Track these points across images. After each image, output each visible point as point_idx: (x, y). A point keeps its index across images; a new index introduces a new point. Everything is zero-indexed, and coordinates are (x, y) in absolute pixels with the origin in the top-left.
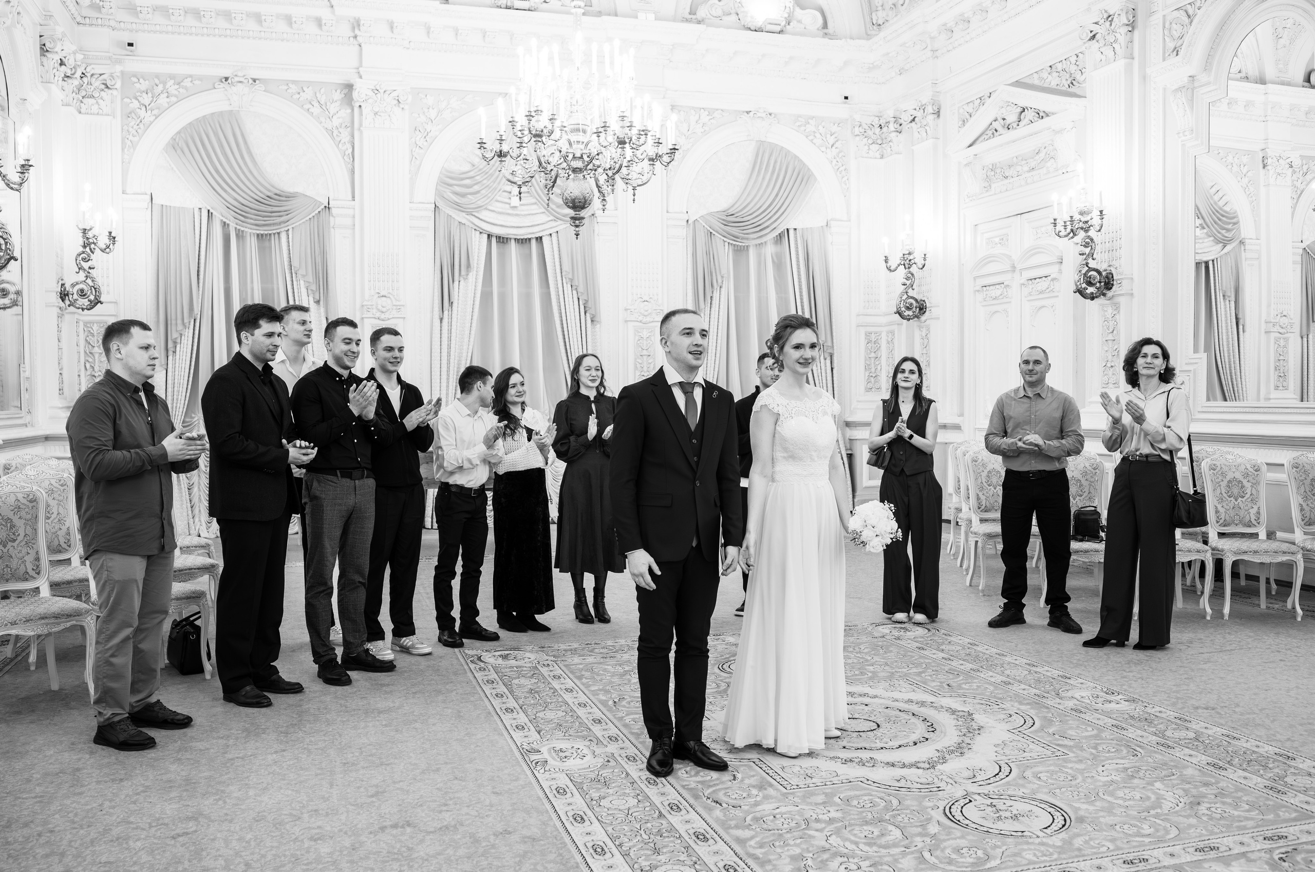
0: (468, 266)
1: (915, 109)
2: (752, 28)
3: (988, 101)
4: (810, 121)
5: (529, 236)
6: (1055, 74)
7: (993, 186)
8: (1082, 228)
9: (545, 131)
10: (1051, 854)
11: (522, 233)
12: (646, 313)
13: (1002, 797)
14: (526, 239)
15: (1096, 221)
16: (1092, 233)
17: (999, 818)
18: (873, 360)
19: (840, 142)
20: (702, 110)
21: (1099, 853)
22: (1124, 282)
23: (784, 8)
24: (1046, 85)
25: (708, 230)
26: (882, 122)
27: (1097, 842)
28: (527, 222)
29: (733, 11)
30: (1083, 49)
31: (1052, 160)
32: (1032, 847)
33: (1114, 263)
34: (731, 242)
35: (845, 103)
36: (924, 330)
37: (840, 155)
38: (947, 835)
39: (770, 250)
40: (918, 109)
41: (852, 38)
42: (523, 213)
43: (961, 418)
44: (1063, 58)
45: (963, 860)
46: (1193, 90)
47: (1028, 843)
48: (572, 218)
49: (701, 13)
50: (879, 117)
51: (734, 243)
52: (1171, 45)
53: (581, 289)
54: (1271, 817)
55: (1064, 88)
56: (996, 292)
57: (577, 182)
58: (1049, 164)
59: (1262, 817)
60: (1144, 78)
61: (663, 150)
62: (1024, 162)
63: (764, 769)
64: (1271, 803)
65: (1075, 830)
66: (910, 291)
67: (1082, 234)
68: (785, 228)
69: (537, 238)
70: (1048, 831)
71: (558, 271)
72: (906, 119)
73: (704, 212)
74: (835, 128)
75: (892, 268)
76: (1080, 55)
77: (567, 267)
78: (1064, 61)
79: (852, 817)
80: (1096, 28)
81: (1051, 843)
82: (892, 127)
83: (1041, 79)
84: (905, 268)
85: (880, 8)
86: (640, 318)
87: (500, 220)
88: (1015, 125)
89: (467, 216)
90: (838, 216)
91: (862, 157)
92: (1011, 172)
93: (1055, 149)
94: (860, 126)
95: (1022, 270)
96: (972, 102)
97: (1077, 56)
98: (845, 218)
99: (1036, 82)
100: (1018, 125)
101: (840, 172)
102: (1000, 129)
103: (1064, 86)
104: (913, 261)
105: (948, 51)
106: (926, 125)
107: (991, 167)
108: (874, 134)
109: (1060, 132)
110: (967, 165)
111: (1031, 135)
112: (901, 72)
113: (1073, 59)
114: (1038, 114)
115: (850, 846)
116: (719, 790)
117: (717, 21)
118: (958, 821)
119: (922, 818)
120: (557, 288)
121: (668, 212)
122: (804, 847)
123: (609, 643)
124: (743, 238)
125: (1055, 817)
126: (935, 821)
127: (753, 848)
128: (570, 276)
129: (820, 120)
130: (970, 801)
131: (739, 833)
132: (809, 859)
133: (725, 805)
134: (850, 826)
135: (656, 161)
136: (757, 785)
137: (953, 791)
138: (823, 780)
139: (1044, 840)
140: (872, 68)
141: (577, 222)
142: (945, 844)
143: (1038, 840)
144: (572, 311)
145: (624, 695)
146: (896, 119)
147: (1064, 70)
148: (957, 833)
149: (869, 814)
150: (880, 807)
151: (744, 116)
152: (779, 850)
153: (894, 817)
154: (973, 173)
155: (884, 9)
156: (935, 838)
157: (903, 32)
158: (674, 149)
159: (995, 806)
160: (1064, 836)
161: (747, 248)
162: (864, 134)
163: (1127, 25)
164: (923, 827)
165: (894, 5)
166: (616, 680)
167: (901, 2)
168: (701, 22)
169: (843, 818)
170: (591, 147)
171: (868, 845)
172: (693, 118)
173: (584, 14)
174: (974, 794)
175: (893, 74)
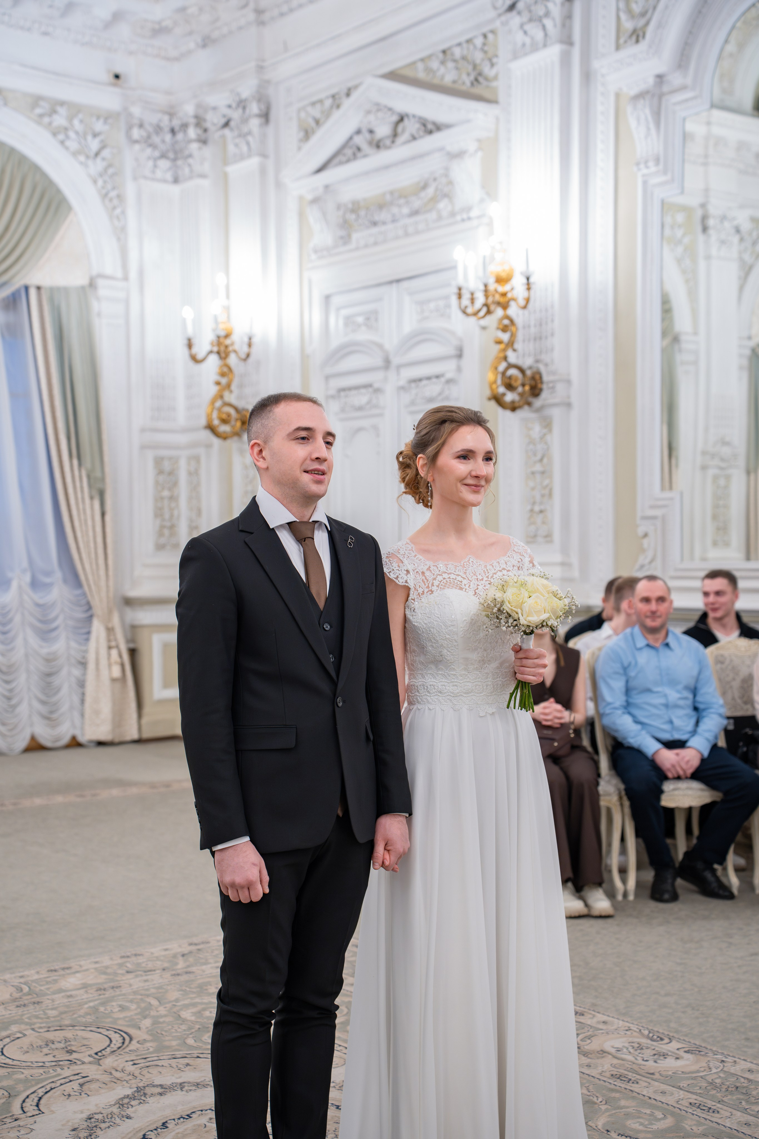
1: (230, 107)
3: (347, 103)
4: (59, 109)
6: (450, 65)
7: (355, 236)
8: (497, 303)
15: (519, 293)
16: (513, 311)
18: (166, 502)
19: (107, 150)
22: (559, 386)
24: (436, 81)
26: (176, 123)
30: (493, 26)
31: (446, 200)
33: (543, 356)
35: (116, 85)
37: (109, 172)
40: (234, 105)
44: (463, 39)
46: (660, 97)
50: (171, 115)
52: (629, 26)
55: (464, 88)
56: (361, 398)
58: (441, 205)
60: (588, 76)
62: (402, 201)
66: (226, 394)
67: (496, 313)
68: (22, 283)
72: (215, 121)
74: (99, 126)
75: (200, 357)
76: (490, 36)
78: (465, 45)
83: (428, 70)
84: (220, 358)
88: (388, 142)
90: (108, 270)
91: (145, 178)
92: (383, 216)
93: (450, 183)
94: (141, 126)
95: (399, 367)
96: (321, 101)
97: (485, 36)
98: (119, 274)
99: (421, 75)
100: (393, 142)
101: (111, 200)
102: (365, 147)
103: (464, 83)
104: (230, 349)
105: (282, 15)
106: (250, 133)
107: (350, 206)
108: (163, 141)
109: (459, 155)
110: (315, 201)
111: (413, 158)
112: (206, 42)
113: (479, 41)
114: (424, 125)
129: (75, 109)
140: (159, 30)
146: (199, 121)
147: (464, 58)
154: (323, 215)
162: (147, 140)
175: (192, 45)
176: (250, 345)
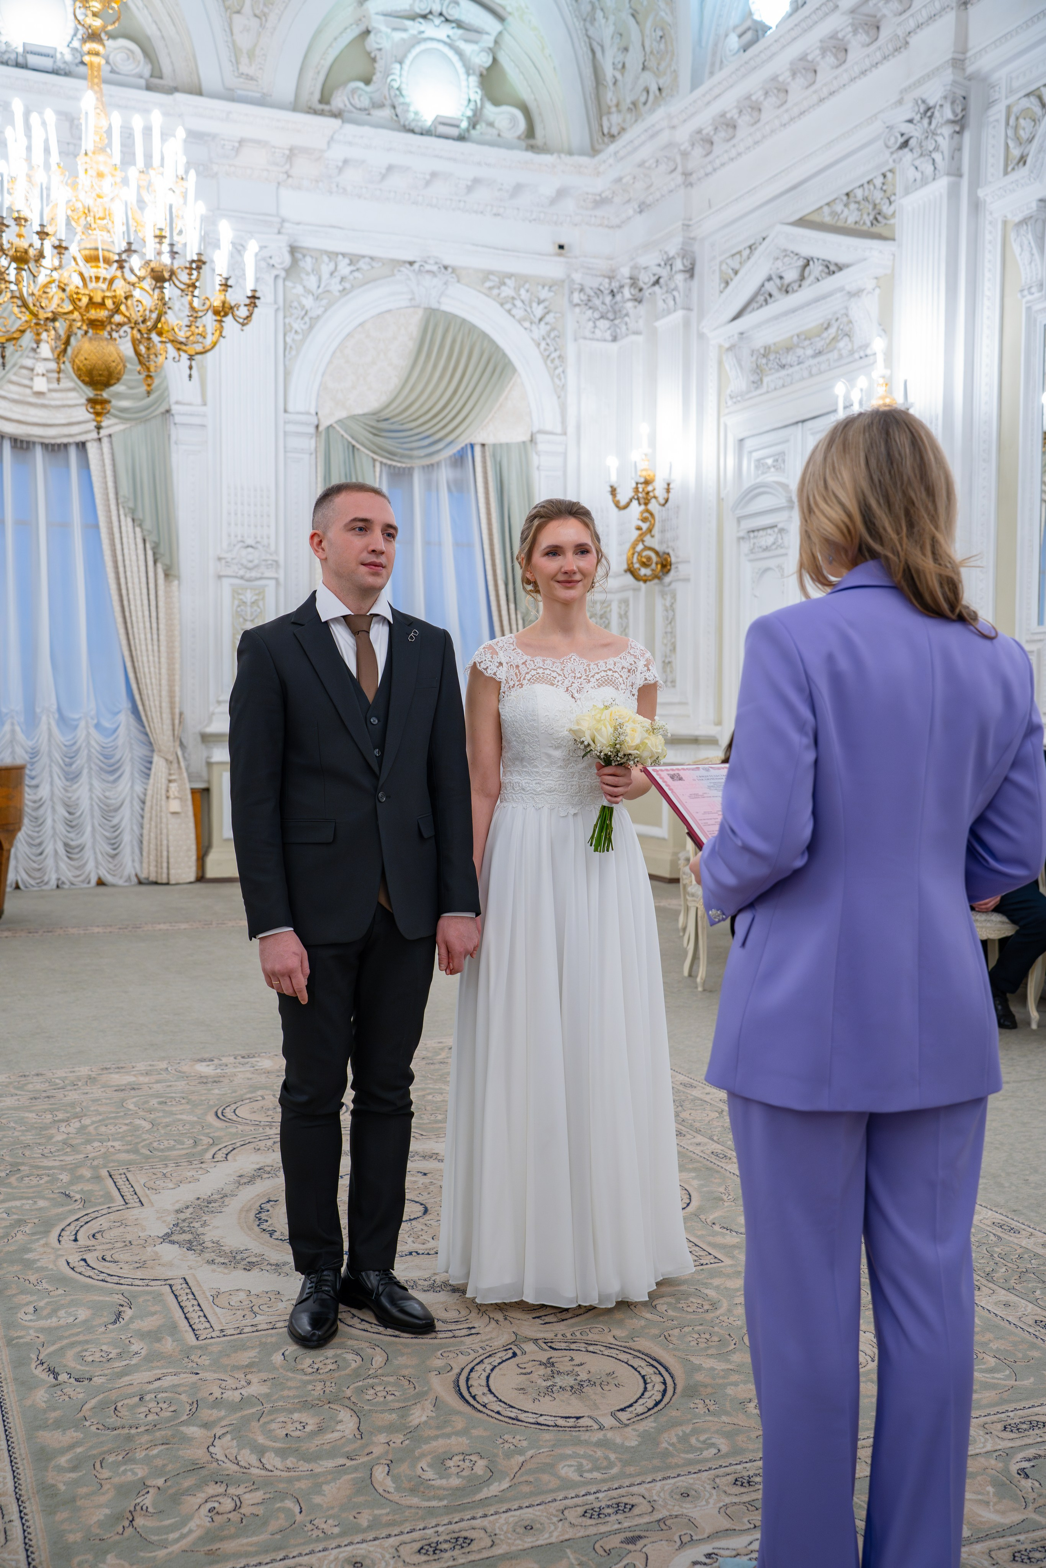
1: (659, 265)
2: (417, 130)
3: (760, 251)
4: (507, 281)
5: (65, 440)
6: (853, 206)
7: (765, 380)
9: (32, 252)
10: (611, 1465)
11: (50, 434)
12: (250, 565)
13: (573, 1346)
14: (59, 445)
17: (549, 1390)
19: (551, 315)
20: (340, 257)
21: (699, 1462)
23: (466, 103)
24: (840, 224)
25: (349, 443)
26: (615, 285)
27: (702, 1438)
28: (60, 417)
29: (388, 102)
30: (891, 165)
31: (846, 339)
32: (581, 1451)
34: (385, 461)
35: (560, 255)
36: (668, 598)
37: (552, 335)
38: (438, 1428)
39: (445, 474)
40: (662, 263)
41: (570, 153)
42: (53, 403)
43: (718, 728)
44: (865, 180)
45: (443, 1482)
47: (579, 1442)
48: (89, 401)
49: (339, 101)
50: (611, 278)
51: (389, 462)
52: (1016, 152)
53: (148, 525)
54: (1028, 1382)
55: (865, 228)
56: (767, 539)
57: (95, 343)
58: (841, 344)
59: (1013, 1383)
60: (976, 206)
62: (807, 343)
63: (183, 1298)
64: (1036, 1354)
65: (674, 1413)
66: (647, 538)
68: (467, 441)
69: (77, 444)
70: (623, 1416)
71: (112, 496)
72: (646, 280)
73: (342, 414)
74: (544, 294)
75: (623, 503)
76: (889, 175)
78: (866, 186)
79: (286, 1393)
80: (908, 129)
81: (618, 1440)
82: (627, 293)
83: (834, 214)
84: (640, 504)
85: (614, 109)
86: (241, 572)
87: (16, 412)
88: (795, 286)
90: (548, 427)
91: (585, 338)
92: (789, 358)
93: (850, 322)
94: (582, 290)
96: (739, 253)
97: (884, 176)
98: (559, 430)
99: (827, 219)
100: (800, 286)
101: (553, 361)
102: (775, 292)
103: (864, 223)
104: (651, 494)
105: (707, 175)
106: (676, 289)
107: (762, 351)
108: (603, 303)
109: (855, 294)
110: (731, 348)
111: (817, 300)
112: (642, 208)
113: (879, 181)
114: (827, 267)
115: (247, 1457)
116: (72, 1345)
117: (363, 116)
118: (474, 1397)
119: (412, 1392)
120: (110, 522)
121: (285, 411)
122: (159, 1462)
123: (61, 1073)
124: (402, 456)
125: (649, 1386)
126: (431, 1397)
127: (60, 1469)
128: (131, 505)
129: (522, 280)
130: (515, 1355)
131: (53, 1438)
132: (151, 1490)
133: (63, 1377)
134: (270, 1413)
135: (226, 315)
136: (150, 1332)
137: (494, 1335)
138: (273, 1319)
139: (610, 1435)
140: (601, 201)
141: (98, 407)
142: (425, 1447)
143: (600, 1435)
144: (134, 558)
145: (23, 1164)
146: (634, 281)
147: (866, 199)
148: (459, 1423)
149: (319, 1386)
150: (347, 1372)
151: (405, 269)
152: (105, 1473)
153: (361, 1391)
154: (739, 361)
155: (619, 111)
156: (414, 1434)
157: (643, 143)
158: (254, 297)
159: (553, 1364)
160: (649, 1424)
161: (411, 470)
162: (588, 303)
163: (953, 122)
164: (404, 1411)
165: (634, 104)
166: (28, 1138)
167: (643, 99)
168: (337, 115)
169: (267, 1395)
170: (114, 287)
171: (282, 1453)
172: (326, 268)
173: (149, 88)
174: (528, 1339)
175: (631, 212)
176: (668, 490)
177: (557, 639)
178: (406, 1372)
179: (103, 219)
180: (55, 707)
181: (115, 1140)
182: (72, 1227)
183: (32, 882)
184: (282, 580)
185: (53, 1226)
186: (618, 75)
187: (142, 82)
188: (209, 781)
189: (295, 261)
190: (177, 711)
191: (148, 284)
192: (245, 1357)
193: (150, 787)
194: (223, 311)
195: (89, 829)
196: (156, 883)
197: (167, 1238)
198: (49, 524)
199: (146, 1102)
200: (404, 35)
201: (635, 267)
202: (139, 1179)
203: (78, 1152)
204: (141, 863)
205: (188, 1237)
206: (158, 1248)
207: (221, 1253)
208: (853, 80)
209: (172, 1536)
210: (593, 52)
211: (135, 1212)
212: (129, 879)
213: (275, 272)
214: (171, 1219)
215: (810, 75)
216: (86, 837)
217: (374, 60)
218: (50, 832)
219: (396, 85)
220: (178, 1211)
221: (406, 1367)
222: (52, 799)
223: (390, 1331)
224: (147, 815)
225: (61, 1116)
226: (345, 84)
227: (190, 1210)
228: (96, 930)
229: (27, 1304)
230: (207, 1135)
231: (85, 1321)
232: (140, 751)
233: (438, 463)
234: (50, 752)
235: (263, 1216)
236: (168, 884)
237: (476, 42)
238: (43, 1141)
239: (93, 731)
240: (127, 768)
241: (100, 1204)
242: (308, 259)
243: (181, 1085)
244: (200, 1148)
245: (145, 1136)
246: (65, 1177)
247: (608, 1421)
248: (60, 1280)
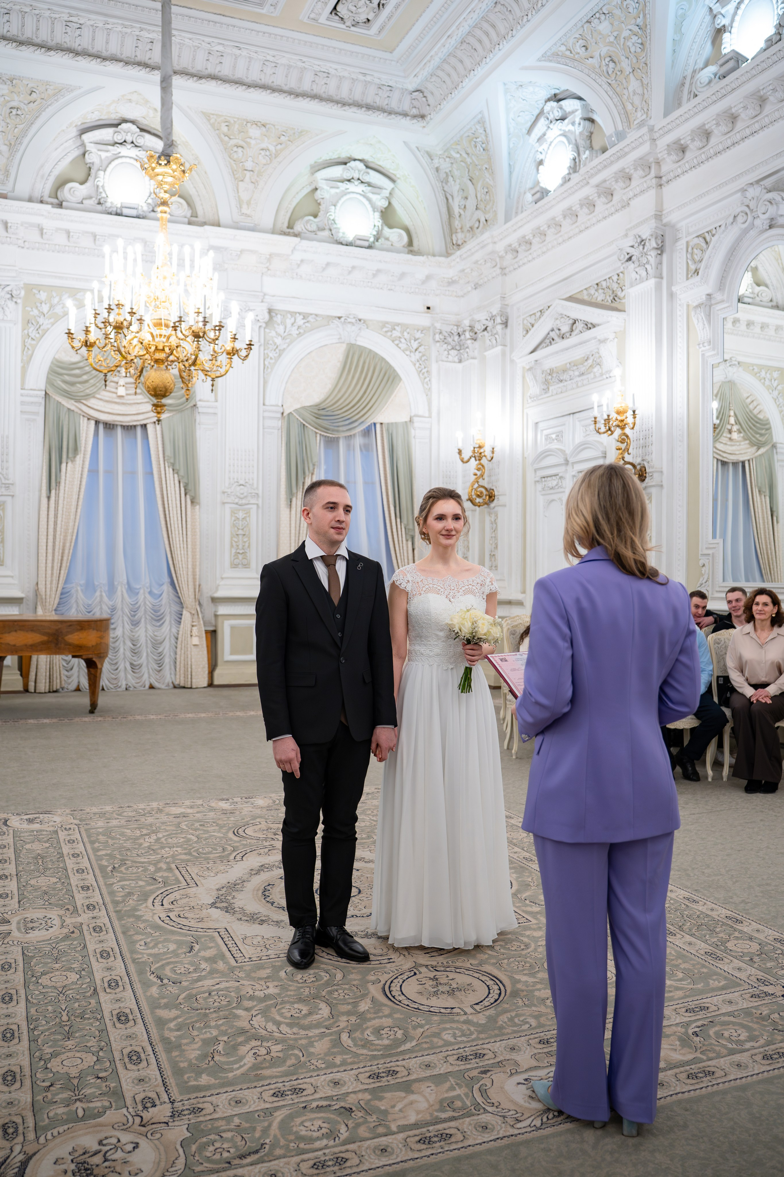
0: (76, 450)
1: (487, 320)
2: (344, 243)
3: (546, 314)
4: (396, 327)
5: (135, 423)
6: (600, 291)
7: (551, 388)
8: (618, 426)
9: (125, 323)
10: (471, 1034)
11: (127, 420)
12: (242, 496)
13: (448, 969)
14: (131, 426)
15: (630, 420)
16: (627, 431)
17: (436, 993)
19: (422, 347)
20: (298, 315)
21: (519, 1032)
22: (655, 475)
23: (373, 227)
24: (593, 301)
25: (302, 423)
26: (460, 330)
27: (521, 1019)
28: (133, 410)
29: (327, 227)
30: (622, 269)
31: (598, 367)
32: (454, 1025)
33: (647, 457)
34: (323, 433)
35: (428, 313)
36: (493, 516)
37: (423, 359)
38: (375, 1013)
39: (358, 441)
40: (489, 319)
41: (434, 255)
42: (128, 402)
43: (523, 595)
44: (607, 277)
45: (380, 1042)
46: (710, 306)
47: (454, 1021)
48: (154, 405)
49: (299, 227)
50: (457, 326)
51: (325, 434)
52: (693, 267)
53: (182, 473)
54: (700, 986)
55: (608, 304)
56: (553, 482)
57: (158, 373)
58: (595, 370)
59: (692, 986)
60: (671, 296)
61: (240, 345)
62: (575, 368)
63: (226, 939)
64: (705, 970)
65: (506, 1006)
66: (480, 480)
67: (618, 432)
68: (372, 422)
69: (142, 426)
70: (477, 1007)
71: (161, 456)
72: (479, 328)
73: (298, 406)
74: (418, 335)
75: (466, 459)
76: (621, 275)
77: (169, 452)
78: (608, 280)
79: (289, 993)
80: (632, 251)
81: (475, 1020)
82: (468, 335)
83: (590, 295)
84: (476, 460)
85: (459, 230)
86: (237, 501)
87: (108, 407)
88: (568, 335)
89: (76, 404)
90: (420, 413)
91: (443, 361)
92: (565, 377)
93: (600, 357)
94: (441, 333)
95: (573, 463)
96: (534, 314)
97: (618, 275)
98: (427, 415)
99: (586, 298)
100: (571, 335)
101: (423, 374)
102: (556, 338)
103: (607, 301)
104: (483, 454)
105: (515, 269)
106: (497, 333)
107: (549, 372)
108: (454, 341)
109: (603, 341)
110: (530, 369)
111: (581, 344)
112: (476, 286)
113: (615, 278)
114: (586, 325)
115: (271, 1027)
116: (168, 964)
117: (312, 235)
118: (394, 997)
119: (358, 993)
120: (160, 471)
121: (264, 405)
122: (223, 1028)
123: (142, 806)
124: (333, 430)
125: (491, 991)
126: (370, 996)
127: (171, 1030)
128: (172, 461)
129: (405, 327)
130: (415, 974)
131: (164, 1014)
132: (222, 1043)
133: (165, 981)
134: (281, 1004)
135: (234, 355)
136: (210, 958)
137: (403, 963)
138: (278, 952)
139: (470, 1017)
140: (452, 282)
141: (159, 409)
142: (369, 1024)
143: (465, 1017)
144: (173, 492)
145: (127, 860)
146: (472, 328)
147: (608, 287)
148: (387, 1011)
149: (307, 990)
150: (322, 982)
151: (337, 321)
152: (195, 1033)
153: (330, 993)
154: (535, 377)
155: (462, 232)
156: (362, 1016)
157: (477, 251)
158: (250, 345)
159: (437, 979)
160: (491, 1012)
161: (338, 439)
162: (444, 341)
163: (657, 249)
164: (355, 1004)
165: (471, 228)
166: (128, 845)
167: (476, 225)
168: (296, 235)
169: (279, 994)
170: (170, 340)
171: (290, 1025)
172: (289, 321)
173: (190, 223)
174: (422, 965)
175: (470, 289)
176: (493, 452)
177: (440, 567)
178: (355, 983)
179: (164, 302)
180: (126, 581)
181: (177, 847)
182: (159, 897)
183: (112, 686)
184: (260, 505)
185: (149, 896)
186: (462, 212)
187: (186, 220)
188: (216, 626)
189: (271, 317)
190: (197, 584)
191: (190, 339)
192: (264, 973)
193: (181, 629)
194: (233, 352)
195: (145, 655)
196: (184, 687)
197: (213, 905)
198: (124, 473)
199: (193, 825)
200: (337, 191)
201: (472, 320)
202: (194, 870)
203: (158, 854)
204: (175, 675)
205: (225, 905)
206: (209, 910)
207: (245, 914)
208: (599, 221)
209: (236, 1066)
210: (447, 199)
211: (194, 889)
212: (168, 685)
213: (259, 324)
214: (215, 894)
215: (574, 218)
216: (143, 660)
217: (319, 204)
218: (122, 656)
219: (332, 218)
220: (219, 890)
221: (355, 980)
222: (123, 637)
223: (344, 960)
224: (179, 646)
225: (145, 832)
226: (302, 217)
227: (225, 889)
228: (152, 717)
229: (141, 940)
230: (230, 845)
231: (173, 951)
232: (175, 608)
233: (354, 435)
234: (122, 608)
235: (267, 893)
236: (191, 688)
237: (379, 194)
238: (137, 846)
239: (147, 595)
240: (167, 618)
241: (174, 884)
242: (279, 316)
243: (212, 814)
244: (226, 853)
245: (195, 845)
246: (152, 868)
247: (469, 1010)
248: (157, 927)
